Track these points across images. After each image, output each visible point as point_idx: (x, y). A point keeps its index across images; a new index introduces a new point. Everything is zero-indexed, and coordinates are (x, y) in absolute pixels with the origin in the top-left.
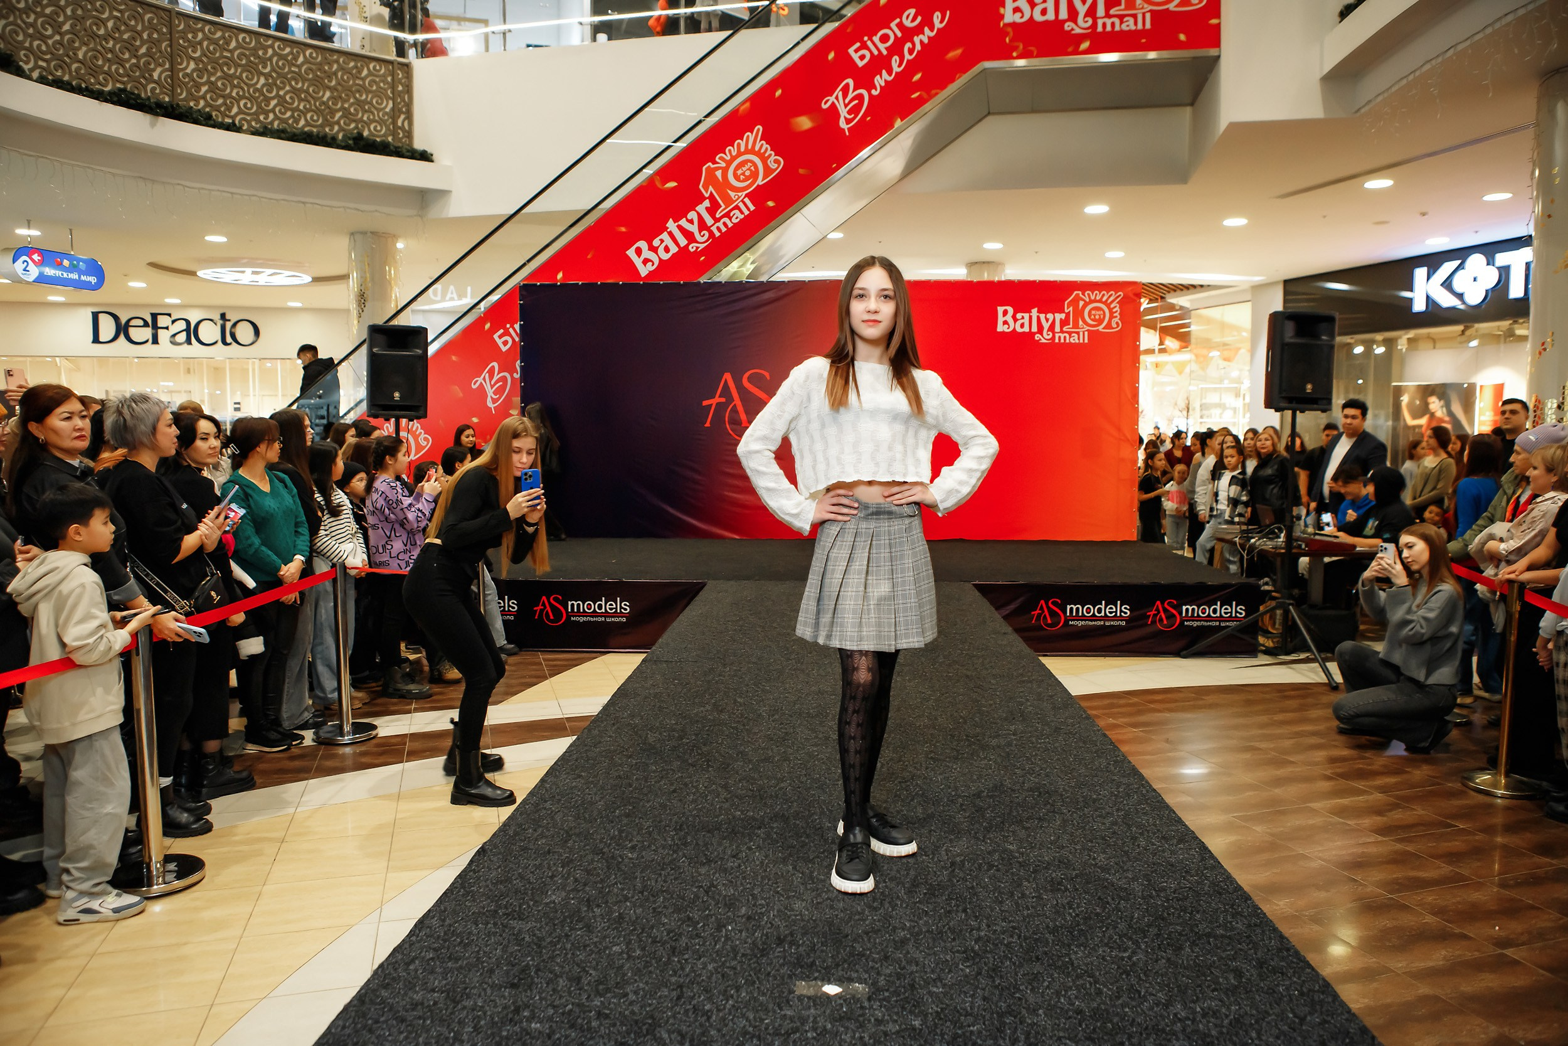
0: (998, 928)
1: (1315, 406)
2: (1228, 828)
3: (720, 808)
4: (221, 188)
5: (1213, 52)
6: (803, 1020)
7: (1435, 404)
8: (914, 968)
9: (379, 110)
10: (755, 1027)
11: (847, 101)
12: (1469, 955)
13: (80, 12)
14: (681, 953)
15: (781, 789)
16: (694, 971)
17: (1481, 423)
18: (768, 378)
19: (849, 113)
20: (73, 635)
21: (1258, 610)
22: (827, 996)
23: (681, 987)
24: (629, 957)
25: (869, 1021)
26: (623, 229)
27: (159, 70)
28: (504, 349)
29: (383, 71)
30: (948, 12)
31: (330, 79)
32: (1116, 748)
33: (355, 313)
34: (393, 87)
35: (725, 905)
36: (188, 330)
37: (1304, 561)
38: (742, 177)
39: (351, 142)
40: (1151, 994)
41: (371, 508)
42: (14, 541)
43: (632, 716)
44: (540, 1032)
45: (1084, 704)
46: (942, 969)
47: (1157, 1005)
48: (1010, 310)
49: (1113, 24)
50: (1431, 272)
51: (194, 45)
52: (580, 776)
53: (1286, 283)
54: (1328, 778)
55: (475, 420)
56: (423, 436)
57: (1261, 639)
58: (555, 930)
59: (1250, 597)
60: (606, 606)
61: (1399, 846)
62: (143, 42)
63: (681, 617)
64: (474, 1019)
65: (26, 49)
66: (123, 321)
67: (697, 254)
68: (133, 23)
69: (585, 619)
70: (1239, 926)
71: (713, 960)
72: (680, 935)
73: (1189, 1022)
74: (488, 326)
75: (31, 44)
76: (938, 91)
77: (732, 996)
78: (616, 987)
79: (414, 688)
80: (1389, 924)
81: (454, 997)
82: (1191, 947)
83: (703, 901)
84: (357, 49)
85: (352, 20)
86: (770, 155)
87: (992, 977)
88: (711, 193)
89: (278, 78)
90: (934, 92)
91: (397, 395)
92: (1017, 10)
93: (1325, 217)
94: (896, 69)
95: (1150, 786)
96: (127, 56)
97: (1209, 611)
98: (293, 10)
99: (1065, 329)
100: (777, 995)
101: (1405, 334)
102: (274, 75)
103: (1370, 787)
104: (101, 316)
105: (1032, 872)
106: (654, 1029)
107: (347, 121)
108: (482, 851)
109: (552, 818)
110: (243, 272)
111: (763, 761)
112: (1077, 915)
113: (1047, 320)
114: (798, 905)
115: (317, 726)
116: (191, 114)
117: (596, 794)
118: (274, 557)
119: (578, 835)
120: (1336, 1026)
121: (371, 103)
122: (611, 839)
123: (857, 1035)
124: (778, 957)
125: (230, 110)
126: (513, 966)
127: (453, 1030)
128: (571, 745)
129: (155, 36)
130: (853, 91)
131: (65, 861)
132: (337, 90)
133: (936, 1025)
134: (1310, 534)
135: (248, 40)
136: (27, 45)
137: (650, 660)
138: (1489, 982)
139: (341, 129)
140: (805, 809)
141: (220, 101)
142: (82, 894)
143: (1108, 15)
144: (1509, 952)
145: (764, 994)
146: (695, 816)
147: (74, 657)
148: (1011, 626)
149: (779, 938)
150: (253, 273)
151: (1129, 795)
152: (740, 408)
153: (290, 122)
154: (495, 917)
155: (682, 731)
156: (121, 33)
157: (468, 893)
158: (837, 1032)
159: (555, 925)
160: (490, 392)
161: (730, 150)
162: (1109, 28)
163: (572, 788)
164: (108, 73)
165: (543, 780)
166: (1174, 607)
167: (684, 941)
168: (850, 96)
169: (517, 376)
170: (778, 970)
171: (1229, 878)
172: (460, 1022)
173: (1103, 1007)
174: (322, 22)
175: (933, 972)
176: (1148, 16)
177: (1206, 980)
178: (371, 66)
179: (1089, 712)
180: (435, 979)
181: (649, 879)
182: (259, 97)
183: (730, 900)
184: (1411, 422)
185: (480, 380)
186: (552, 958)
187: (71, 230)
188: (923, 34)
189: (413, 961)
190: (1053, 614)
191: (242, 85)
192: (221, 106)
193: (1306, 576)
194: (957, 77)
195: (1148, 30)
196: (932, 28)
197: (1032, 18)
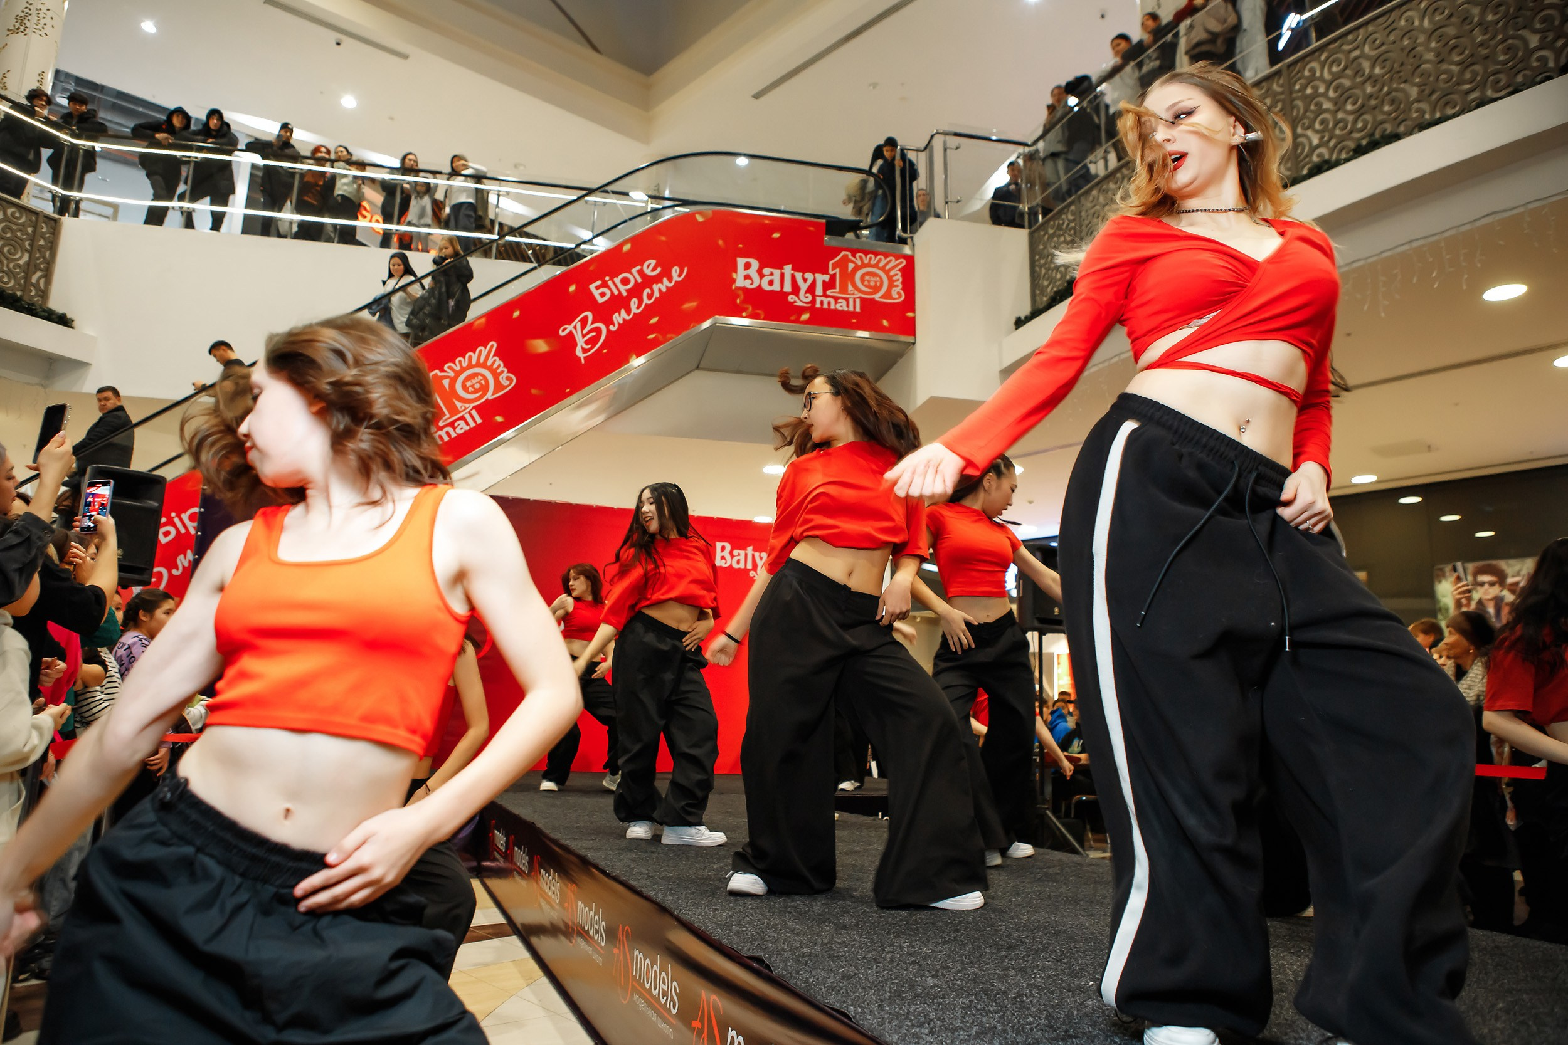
5: (910, 339)
9: (9, 261)
11: (585, 332)
19: (587, 342)
28: (164, 540)
29: (23, 220)
30: (686, 269)
34: (33, 240)
38: (471, 389)
48: (728, 546)
49: (829, 303)
76: (673, 335)
86: (503, 372)
90: (669, 336)
92: (747, 277)
94: (635, 310)
113: (761, 556)
130: (592, 323)
143: (825, 295)
161: (460, 362)
162: (825, 306)
168: (589, 327)
169: (176, 573)
176: (858, 301)
178: (9, 211)
188: (662, 283)
194: (692, 325)
195: (857, 313)
196: (670, 280)
197: (760, 286)
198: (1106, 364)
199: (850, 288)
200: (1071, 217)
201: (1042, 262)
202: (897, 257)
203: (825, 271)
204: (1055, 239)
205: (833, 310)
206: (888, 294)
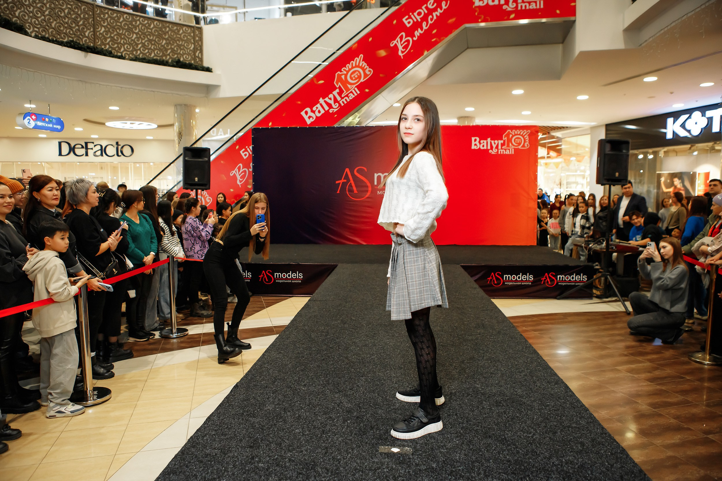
0: (472, 423)
1: (620, 183)
2: (578, 378)
3: (344, 367)
4: (116, 85)
5: (572, 18)
6: (382, 464)
7: (677, 182)
8: (433, 441)
9: (187, 49)
10: (360, 466)
11: (402, 43)
12: (691, 438)
13: (53, 6)
14: (327, 433)
15: (372, 359)
16: (333, 441)
17: (698, 191)
18: (366, 171)
19: (403, 48)
20: (52, 288)
21: (593, 277)
22: (394, 453)
23: (327, 448)
24: (303, 434)
25: (413, 464)
26: (299, 103)
27: (88, 31)
28: (245, 158)
29: (189, 31)
30: (449, 2)
31: (165, 34)
32: (526, 341)
33: (177, 142)
34: (194, 38)
35: (347, 411)
36: (101, 150)
37: (615, 254)
38: (354, 78)
39: (175, 63)
40: (542, 453)
41: (185, 231)
42: (26, 246)
43: (304, 325)
44: (263, 468)
45: (511, 321)
46: (446, 441)
47: (545, 459)
48: (478, 139)
49: (526, 6)
50: (675, 120)
51: (104, 20)
52: (280, 353)
53: (607, 126)
54: (626, 355)
55: (232, 190)
56: (208, 197)
57: (594, 291)
58: (269, 422)
59: (589, 271)
60: (292, 275)
61: (658, 387)
62: (81, 19)
63: (326, 280)
64: (233, 462)
65: (29, 23)
66: (72, 145)
67: (333, 114)
68: (76, 10)
69: (282, 281)
70: (583, 423)
71: (341, 436)
72: (326, 425)
73: (560, 466)
74: (237, 147)
75: (31, 21)
76: (444, 38)
77: (350, 453)
78: (297, 448)
79: (205, 313)
80: (653, 423)
81: (224, 451)
82: (560, 432)
83: (337, 410)
84: (178, 21)
85: (175, 7)
86: (367, 68)
87: (469, 445)
88: (340, 86)
89: (142, 35)
90: (442, 38)
91: (196, 179)
93: (625, 95)
94: (425, 28)
95: (542, 358)
96: (74, 25)
97: (570, 278)
98: (148, 3)
99: (503, 148)
100: (370, 452)
101: (663, 149)
102: (140, 33)
103: (645, 360)
104: (63, 144)
105: (488, 398)
106: (315, 467)
107: (173, 54)
108: (236, 386)
109: (268, 372)
110: (126, 123)
111: (364, 346)
112: (508, 417)
113: (495, 143)
114: (380, 412)
115: (161, 330)
116: (103, 52)
117: (288, 361)
118: (141, 253)
119: (280, 379)
120: (627, 469)
121: (184, 46)
122: (295, 381)
123: (407, 471)
124: (371, 435)
125: (120, 50)
126: (251, 438)
127: (224, 466)
128: (276, 339)
129: (87, 16)
130: (406, 37)
131: (50, 389)
132: (168, 40)
133: (443, 466)
134: (617, 242)
135: (128, 17)
136: (29, 21)
137: (312, 300)
138: (701, 450)
139: (170, 58)
140: (383, 368)
141: (116, 45)
142: (57, 404)
143: (523, 2)
144: (710, 436)
145: (364, 452)
146: (333, 371)
147: (53, 298)
148: (478, 284)
149: (371, 427)
150: (131, 123)
151: (532, 362)
152: (353, 185)
153: (147, 54)
154: (243, 416)
155: (327, 332)
156: (71, 15)
157: (230, 405)
158: (398, 469)
159: (269, 420)
160: (239, 177)
161: (348, 66)
162: (524, 8)
163: (277, 358)
164: (65, 33)
165: (263, 355)
166: (554, 276)
167: (328, 427)
168: (404, 40)
169: (251, 170)
170: (371, 441)
171: (578, 401)
172: (227, 463)
173: (520, 459)
174: (162, 9)
175: (442, 442)
176: (542, 2)
177: (567, 447)
178: (184, 29)
179: (514, 324)
180: (216, 443)
181: (312, 399)
182: (133, 44)
183: (349, 409)
184: (665, 190)
185: (234, 172)
186: (268, 435)
187: (49, 105)
188: (437, 11)
189: (205, 435)
190: (497, 279)
191: (126, 38)
192: (116, 47)
193: (616, 262)
194: (453, 31)
195: (542, 9)
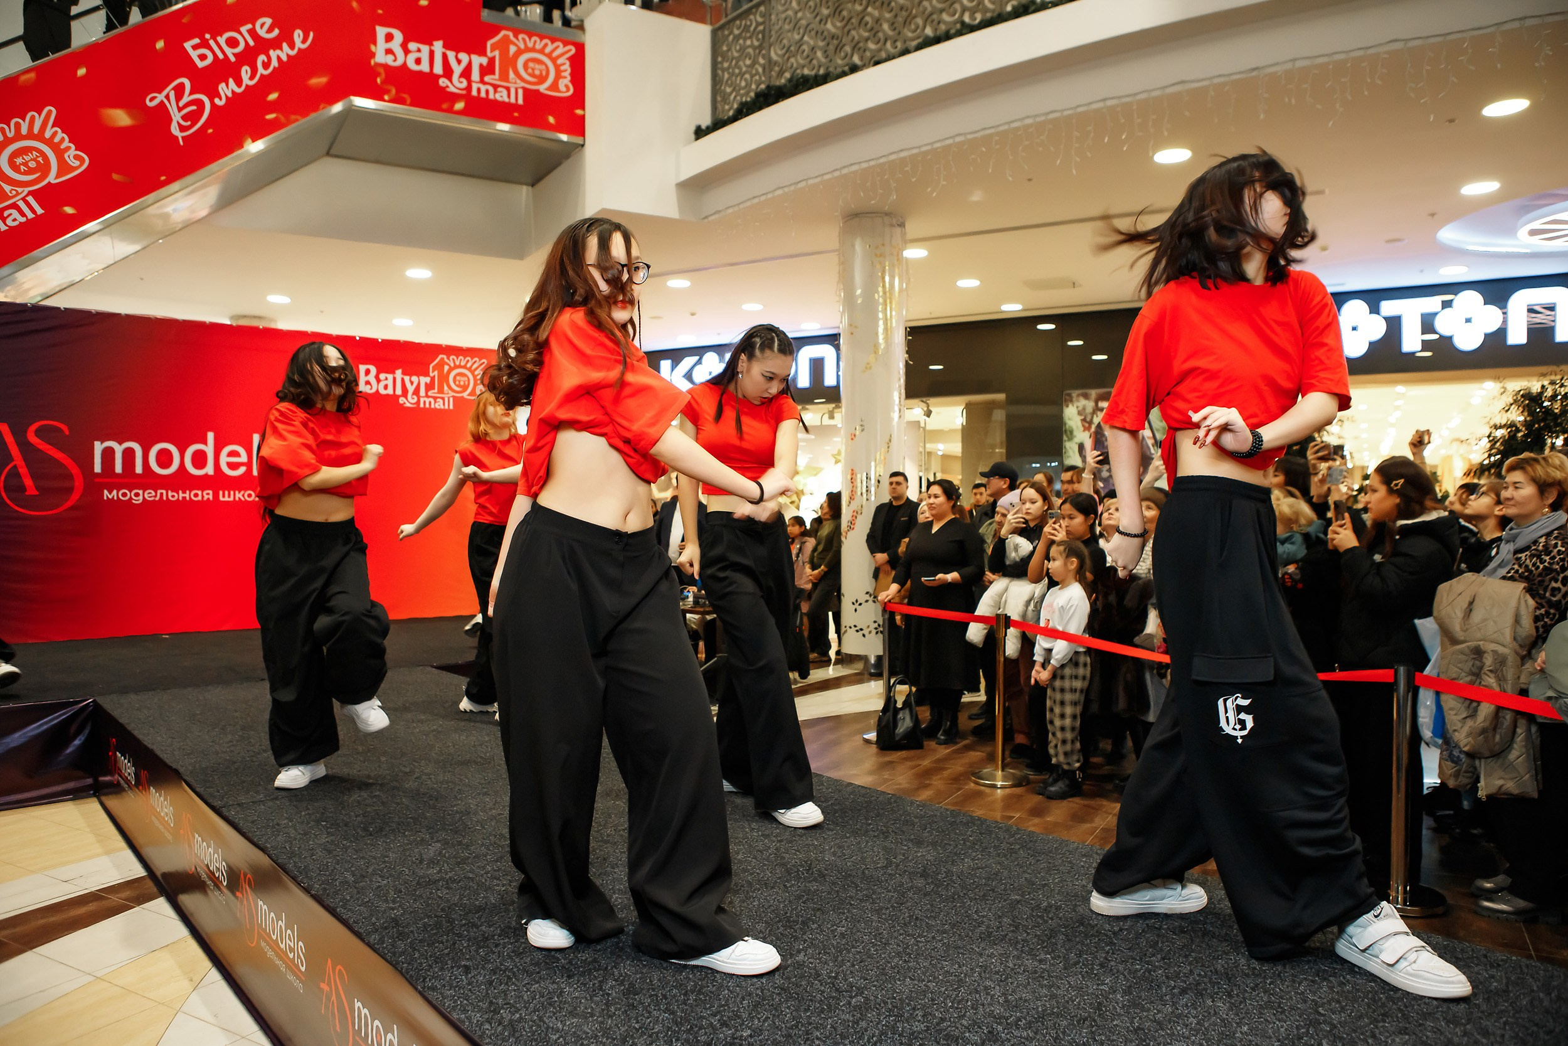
5: (576, 139)
11: (181, 104)
18: (67, 432)
19: (184, 118)
30: (311, 34)
38: (23, 168)
48: (373, 369)
49: (487, 92)
50: (674, 365)
76: (298, 117)
86: (68, 148)
90: (293, 117)
92: (389, 51)
94: (246, 80)
99: (430, 393)
113: (412, 383)
130: (191, 93)
143: (482, 81)
152: (23, 471)
161: (6, 129)
162: (483, 95)
168: (186, 99)
176: (520, 92)
188: (281, 49)
194: (322, 106)
195: (520, 106)
196: (292, 46)
197: (405, 64)
198: (792, 188)
199: (512, 75)
200: (760, 19)
201: (726, 65)
202: (566, 43)
203: (482, 53)
204: (741, 41)
205: (491, 100)
206: (554, 86)
